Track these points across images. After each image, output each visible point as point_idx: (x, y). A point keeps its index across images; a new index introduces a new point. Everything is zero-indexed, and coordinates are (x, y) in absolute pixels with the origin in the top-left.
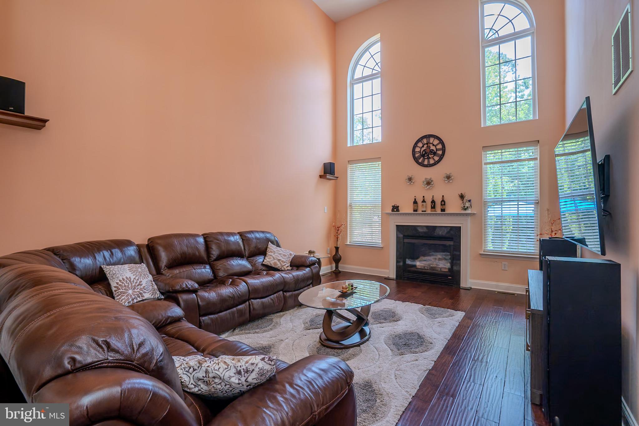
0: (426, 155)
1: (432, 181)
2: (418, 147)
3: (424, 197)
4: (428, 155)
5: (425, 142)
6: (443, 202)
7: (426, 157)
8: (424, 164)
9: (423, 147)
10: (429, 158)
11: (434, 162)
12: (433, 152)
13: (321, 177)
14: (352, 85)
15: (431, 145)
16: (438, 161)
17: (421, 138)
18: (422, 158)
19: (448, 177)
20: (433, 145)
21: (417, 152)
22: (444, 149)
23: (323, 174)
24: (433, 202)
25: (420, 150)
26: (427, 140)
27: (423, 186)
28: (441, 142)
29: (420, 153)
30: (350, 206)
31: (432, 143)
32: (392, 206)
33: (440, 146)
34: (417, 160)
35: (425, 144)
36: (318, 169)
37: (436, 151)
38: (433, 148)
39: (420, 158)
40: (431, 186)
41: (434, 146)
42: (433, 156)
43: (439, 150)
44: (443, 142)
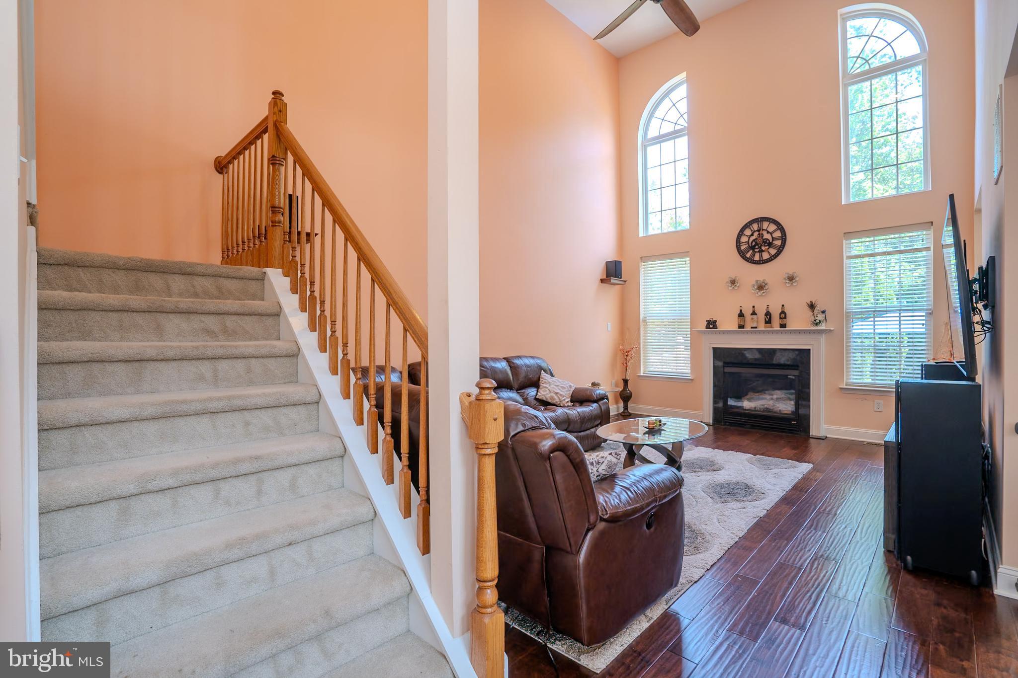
0: (757, 247)
1: (766, 284)
2: (745, 235)
3: (754, 307)
4: (760, 248)
5: (756, 229)
6: (783, 315)
7: (757, 250)
8: (754, 260)
9: (752, 235)
10: (761, 251)
11: (769, 257)
12: (768, 242)
13: (602, 281)
14: (645, 147)
15: (765, 233)
16: (775, 254)
17: (749, 222)
18: (751, 251)
19: (791, 279)
20: (768, 232)
21: (743, 242)
22: (784, 238)
23: (605, 277)
24: (768, 314)
25: (747, 240)
26: (758, 225)
27: (753, 292)
28: (780, 227)
29: (748, 243)
30: (644, 321)
31: (766, 230)
32: (707, 321)
33: (778, 234)
34: (743, 254)
35: (755, 231)
36: (599, 271)
37: (773, 240)
38: (767, 236)
39: (749, 251)
40: (765, 290)
41: (769, 234)
42: (768, 249)
43: (777, 239)
44: (782, 227)
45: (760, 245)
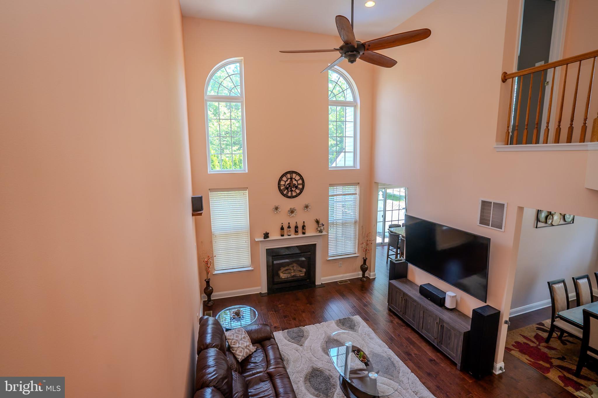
0: (289, 188)
1: (295, 210)
2: (283, 180)
3: (289, 223)
4: (291, 189)
5: (289, 177)
6: (304, 227)
7: (290, 190)
8: (288, 196)
9: (287, 181)
10: (292, 191)
11: (296, 194)
12: (295, 185)
16: (299, 193)
17: (285, 173)
18: (286, 191)
19: (307, 207)
20: (295, 180)
21: (282, 185)
22: (303, 184)
24: (296, 227)
25: (284, 184)
26: (290, 175)
27: (289, 214)
28: (302, 178)
29: (285, 186)
31: (294, 179)
32: (264, 234)
33: (300, 182)
34: (282, 192)
35: (288, 179)
37: (298, 185)
38: (295, 182)
39: (285, 190)
40: (294, 214)
42: (295, 190)
43: (300, 184)
44: (303, 178)
45: (291, 187)
